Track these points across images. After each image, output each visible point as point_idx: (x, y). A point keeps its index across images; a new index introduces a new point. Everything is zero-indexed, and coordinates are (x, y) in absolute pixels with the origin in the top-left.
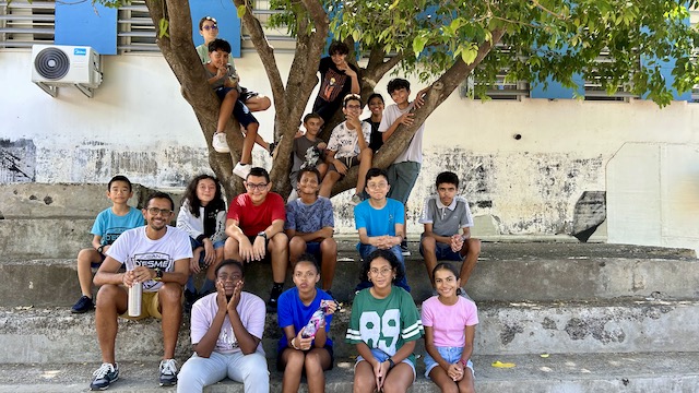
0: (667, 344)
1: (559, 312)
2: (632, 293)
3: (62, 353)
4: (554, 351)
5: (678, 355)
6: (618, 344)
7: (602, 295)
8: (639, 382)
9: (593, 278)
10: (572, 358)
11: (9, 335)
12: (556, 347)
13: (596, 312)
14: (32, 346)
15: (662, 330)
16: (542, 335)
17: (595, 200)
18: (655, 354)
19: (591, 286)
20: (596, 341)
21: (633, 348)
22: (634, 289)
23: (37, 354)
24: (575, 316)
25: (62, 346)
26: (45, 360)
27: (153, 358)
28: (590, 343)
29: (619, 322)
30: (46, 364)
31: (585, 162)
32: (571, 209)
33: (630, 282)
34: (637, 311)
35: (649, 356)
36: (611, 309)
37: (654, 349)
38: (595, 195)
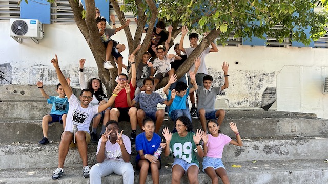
0: (307, 156)
1: (260, 142)
2: (291, 134)
3: (36, 163)
4: (258, 160)
5: (312, 160)
6: (286, 156)
7: (278, 135)
8: (296, 173)
9: (274, 127)
10: (266, 162)
11: (10, 156)
12: (259, 158)
13: (276, 142)
14: (21, 161)
15: (305, 150)
16: (253, 152)
17: (271, 92)
18: (302, 160)
19: (273, 131)
20: (276, 155)
21: (292, 158)
22: (292, 132)
23: (24, 164)
24: (267, 144)
25: (36, 160)
26: (28, 167)
27: (78, 165)
28: (274, 156)
29: (286, 146)
30: (28, 169)
31: (267, 74)
32: (261, 96)
33: (290, 129)
34: (294, 141)
35: (300, 161)
36: (283, 141)
37: (301, 158)
38: (271, 89)
